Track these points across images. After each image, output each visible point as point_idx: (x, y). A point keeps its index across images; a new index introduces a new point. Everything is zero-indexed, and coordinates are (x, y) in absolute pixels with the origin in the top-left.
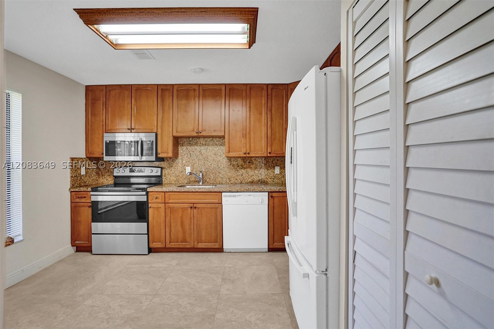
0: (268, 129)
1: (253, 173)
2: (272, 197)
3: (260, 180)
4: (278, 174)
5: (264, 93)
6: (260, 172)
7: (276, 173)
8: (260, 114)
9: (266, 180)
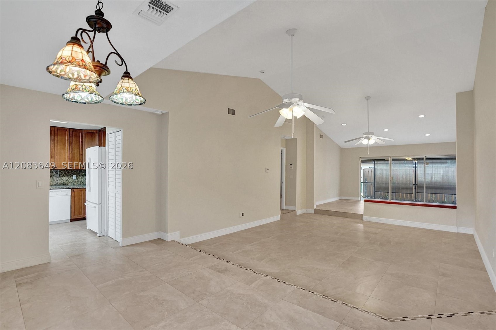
0: (70, 154)
1: (57, 179)
2: (73, 191)
3: (62, 183)
4: (75, 180)
5: (67, 133)
6: (62, 179)
7: (74, 179)
8: (64, 145)
9: (67, 183)
